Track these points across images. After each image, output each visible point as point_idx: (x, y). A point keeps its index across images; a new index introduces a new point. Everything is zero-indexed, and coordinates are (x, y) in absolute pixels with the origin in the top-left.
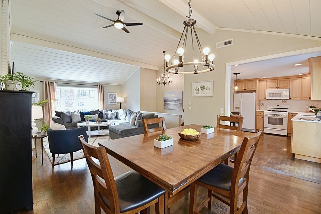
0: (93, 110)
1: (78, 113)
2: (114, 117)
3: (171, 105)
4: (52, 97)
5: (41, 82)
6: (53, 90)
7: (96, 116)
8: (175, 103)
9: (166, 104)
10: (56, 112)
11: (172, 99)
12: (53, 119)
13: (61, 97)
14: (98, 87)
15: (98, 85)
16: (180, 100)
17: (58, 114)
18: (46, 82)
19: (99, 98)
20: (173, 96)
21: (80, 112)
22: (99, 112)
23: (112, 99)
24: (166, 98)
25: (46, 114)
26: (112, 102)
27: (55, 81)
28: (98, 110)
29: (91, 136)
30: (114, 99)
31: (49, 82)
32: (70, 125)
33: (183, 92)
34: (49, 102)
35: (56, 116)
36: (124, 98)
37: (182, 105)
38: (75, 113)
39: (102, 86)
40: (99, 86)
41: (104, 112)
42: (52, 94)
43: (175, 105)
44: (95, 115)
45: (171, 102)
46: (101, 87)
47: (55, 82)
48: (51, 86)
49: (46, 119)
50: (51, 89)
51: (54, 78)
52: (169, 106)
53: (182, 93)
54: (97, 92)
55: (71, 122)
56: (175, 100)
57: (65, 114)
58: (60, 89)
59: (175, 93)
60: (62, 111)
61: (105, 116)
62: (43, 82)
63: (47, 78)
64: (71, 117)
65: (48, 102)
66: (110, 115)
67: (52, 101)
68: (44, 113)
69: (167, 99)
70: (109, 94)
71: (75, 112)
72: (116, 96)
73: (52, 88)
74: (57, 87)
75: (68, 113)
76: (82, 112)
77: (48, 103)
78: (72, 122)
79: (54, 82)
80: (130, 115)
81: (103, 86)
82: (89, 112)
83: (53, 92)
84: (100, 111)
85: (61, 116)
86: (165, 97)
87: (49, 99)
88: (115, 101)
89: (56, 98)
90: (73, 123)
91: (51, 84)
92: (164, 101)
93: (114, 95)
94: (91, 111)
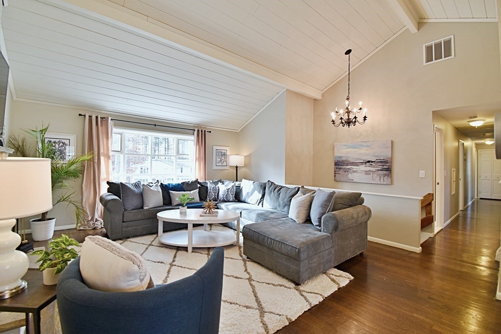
0: (187, 181)
1: (157, 186)
2: (232, 198)
3: (354, 172)
4: (102, 151)
5: (80, 115)
6: (105, 136)
7: (194, 194)
8: (368, 169)
9: (341, 170)
10: (108, 183)
11: (361, 160)
12: (102, 199)
13: (120, 152)
14: (196, 132)
15: (196, 129)
16: (383, 162)
17: (114, 188)
18: (90, 117)
19: (197, 156)
20: (362, 151)
21: (161, 183)
22: (199, 185)
23: (219, 159)
24: (339, 157)
25: (86, 187)
26: (220, 164)
27: (111, 115)
28: (197, 181)
29: (193, 248)
30: (223, 158)
31: (97, 117)
32: (140, 217)
33: (392, 142)
34: (96, 161)
35: (108, 192)
36: (244, 157)
37: (391, 173)
38: (151, 187)
39: (203, 132)
40: (198, 131)
41: (209, 185)
42: (103, 143)
43: (367, 173)
44: (192, 192)
45: (358, 166)
46: (202, 134)
47: (110, 118)
48: (102, 125)
49: (86, 199)
50: (102, 132)
51: (109, 109)
52: (350, 175)
53: (390, 145)
54: (193, 142)
55: (142, 208)
56: (369, 162)
57: (129, 188)
58: (121, 134)
59: (367, 146)
60: (123, 182)
61: (212, 194)
62: (85, 116)
63: (93, 107)
64: (141, 195)
65: (93, 158)
66: (225, 192)
67: (102, 158)
68: (83, 185)
69: (343, 159)
70: (215, 148)
71: (151, 184)
72: (228, 153)
73: (104, 130)
74: (115, 130)
75: (137, 185)
76: (166, 185)
77: (94, 163)
78: (145, 208)
79: (108, 118)
80: (276, 194)
81: (205, 131)
82: (179, 184)
83: (105, 139)
84: (200, 183)
85: (120, 193)
86: (337, 154)
87: (96, 153)
88: (225, 164)
89: (111, 153)
90: (148, 210)
91: (101, 122)
92: (336, 164)
93: (223, 151)
94: (183, 183)
